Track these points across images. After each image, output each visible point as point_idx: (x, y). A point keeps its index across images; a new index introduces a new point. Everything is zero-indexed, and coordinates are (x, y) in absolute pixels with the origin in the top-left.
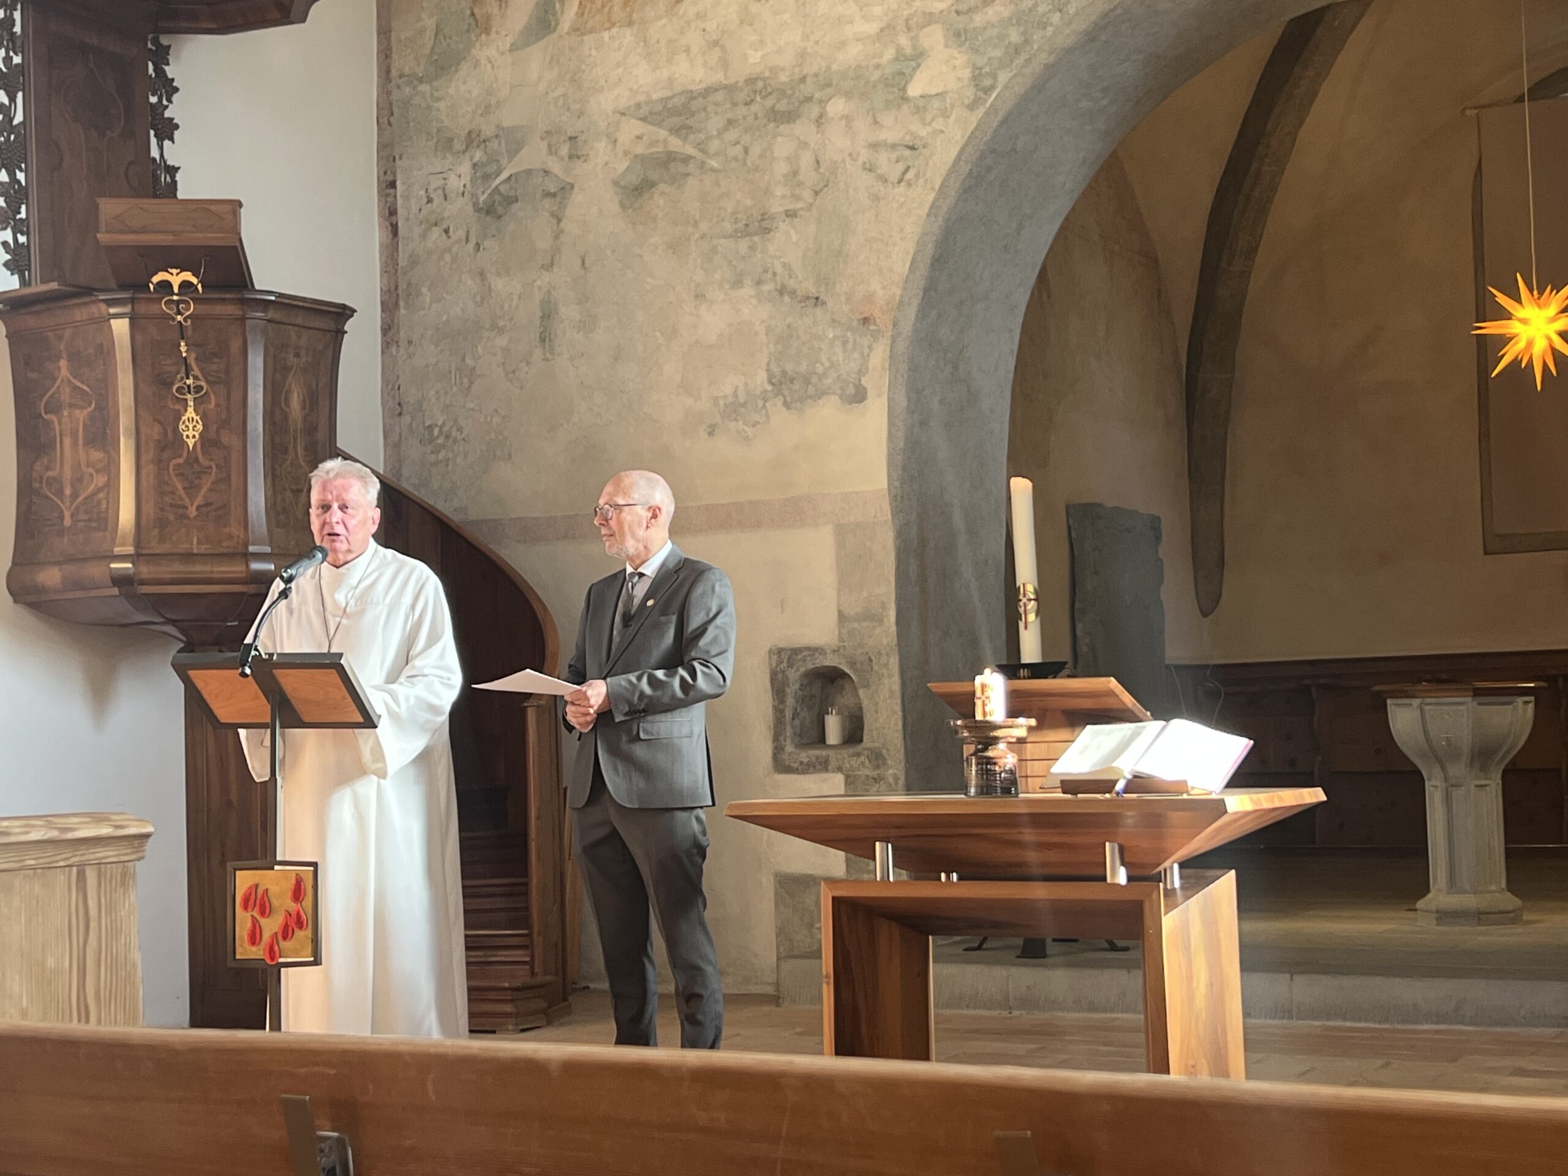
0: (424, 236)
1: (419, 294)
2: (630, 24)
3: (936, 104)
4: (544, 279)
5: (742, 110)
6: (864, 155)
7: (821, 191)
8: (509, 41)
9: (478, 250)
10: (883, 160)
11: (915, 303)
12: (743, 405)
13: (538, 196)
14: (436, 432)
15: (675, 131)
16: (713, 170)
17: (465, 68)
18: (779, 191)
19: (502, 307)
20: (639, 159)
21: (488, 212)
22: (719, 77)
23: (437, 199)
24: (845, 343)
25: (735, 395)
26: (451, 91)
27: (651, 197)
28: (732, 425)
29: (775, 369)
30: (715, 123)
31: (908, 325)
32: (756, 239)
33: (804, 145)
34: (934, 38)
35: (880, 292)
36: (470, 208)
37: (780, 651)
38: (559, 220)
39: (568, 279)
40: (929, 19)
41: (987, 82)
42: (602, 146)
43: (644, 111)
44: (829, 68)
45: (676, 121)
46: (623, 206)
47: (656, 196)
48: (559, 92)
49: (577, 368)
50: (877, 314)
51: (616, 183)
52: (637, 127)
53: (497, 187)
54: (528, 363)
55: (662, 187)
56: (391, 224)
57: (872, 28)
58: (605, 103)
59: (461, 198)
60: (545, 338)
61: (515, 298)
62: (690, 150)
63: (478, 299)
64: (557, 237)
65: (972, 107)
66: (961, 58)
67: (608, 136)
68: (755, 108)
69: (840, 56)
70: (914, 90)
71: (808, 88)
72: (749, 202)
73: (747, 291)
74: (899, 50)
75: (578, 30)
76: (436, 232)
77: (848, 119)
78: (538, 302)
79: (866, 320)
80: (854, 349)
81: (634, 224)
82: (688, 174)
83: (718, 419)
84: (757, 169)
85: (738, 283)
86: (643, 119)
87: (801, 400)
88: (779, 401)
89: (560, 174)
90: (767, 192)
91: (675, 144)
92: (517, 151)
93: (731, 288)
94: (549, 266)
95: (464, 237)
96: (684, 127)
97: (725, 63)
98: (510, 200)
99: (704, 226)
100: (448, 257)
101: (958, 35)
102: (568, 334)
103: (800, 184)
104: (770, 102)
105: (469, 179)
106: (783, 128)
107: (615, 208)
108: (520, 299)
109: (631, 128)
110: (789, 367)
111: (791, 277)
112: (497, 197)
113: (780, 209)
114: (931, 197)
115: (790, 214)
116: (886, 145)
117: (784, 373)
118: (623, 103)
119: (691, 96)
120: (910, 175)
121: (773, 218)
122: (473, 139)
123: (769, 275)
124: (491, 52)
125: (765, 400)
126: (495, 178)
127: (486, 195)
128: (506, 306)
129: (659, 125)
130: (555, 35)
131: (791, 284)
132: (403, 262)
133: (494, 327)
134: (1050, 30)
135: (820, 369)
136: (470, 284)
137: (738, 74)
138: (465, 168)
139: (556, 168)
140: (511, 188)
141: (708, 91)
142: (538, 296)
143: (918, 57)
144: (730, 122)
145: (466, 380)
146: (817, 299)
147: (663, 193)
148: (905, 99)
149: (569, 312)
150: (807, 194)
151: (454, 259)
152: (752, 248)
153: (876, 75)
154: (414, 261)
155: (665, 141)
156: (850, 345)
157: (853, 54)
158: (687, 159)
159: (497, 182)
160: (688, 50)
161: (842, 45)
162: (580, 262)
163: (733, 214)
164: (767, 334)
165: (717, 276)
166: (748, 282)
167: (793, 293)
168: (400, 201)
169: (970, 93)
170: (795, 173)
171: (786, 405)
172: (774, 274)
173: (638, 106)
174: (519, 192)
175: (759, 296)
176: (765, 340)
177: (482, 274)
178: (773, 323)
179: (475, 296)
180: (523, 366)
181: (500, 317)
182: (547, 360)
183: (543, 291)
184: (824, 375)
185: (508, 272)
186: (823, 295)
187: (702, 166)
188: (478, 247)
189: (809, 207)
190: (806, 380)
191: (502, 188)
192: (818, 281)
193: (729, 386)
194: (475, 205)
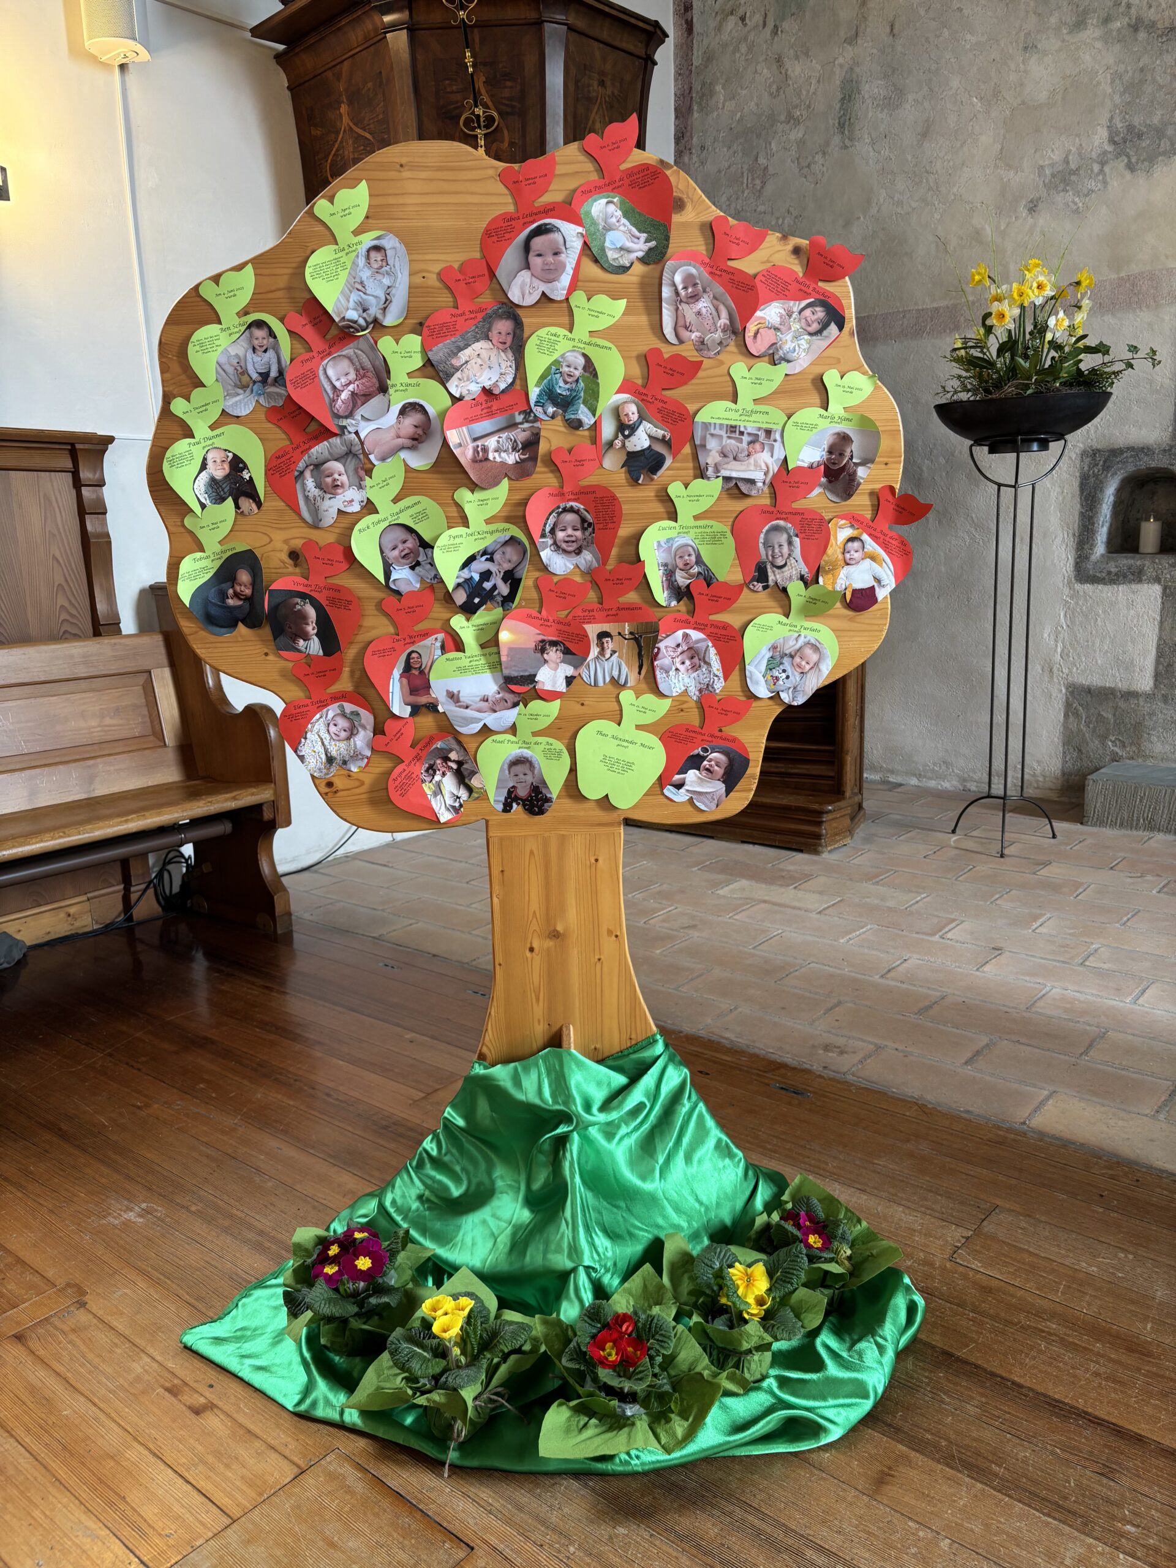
0: (719, 29)
1: (712, 93)
4: (847, 55)
9: (776, 33)
12: (1075, 172)
19: (799, 95)
25: (1066, 161)
28: (1059, 198)
29: (1119, 124)
37: (1095, 453)
39: (875, 51)
49: (879, 152)
54: (824, 154)
56: (686, 21)
60: (845, 124)
61: (814, 81)
63: (774, 89)
64: (863, 3)
73: (1092, 32)
76: (732, 22)
78: (838, 83)
83: (1042, 192)
85: (1080, 24)
87: (1151, 159)
88: (1122, 163)
93: (1070, 33)
94: (852, 39)
95: (761, 23)
100: (743, 48)
102: (870, 114)
108: (819, 81)
110: (1137, 121)
117: (1130, 128)
123: (1122, 9)
125: (1103, 164)
128: (804, 93)
131: (1152, 14)
132: (697, 60)
133: (789, 118)
136: (766, 72)
142: (838, 77)
145: (758, 182)
149: (872, 89)
151: (750, 49)
154: (709, 58)
162: (888, 30)
164: (1113, 81)
165: (1054, 20)
166: (1092, 21)
167: (1153, 25)
171: (1131, 167)
175: (1106, 39)
176: (1109, 90)
177: (779, 61)
178: (1122, 68)
179: (770, 86)
180: (819, 158)
181: (796, 107)
182: (846, 147)
183: (845, 69)
185: (807, 53)
188: (775, 31)
190: (1160, 132)
193: (1055, 153)
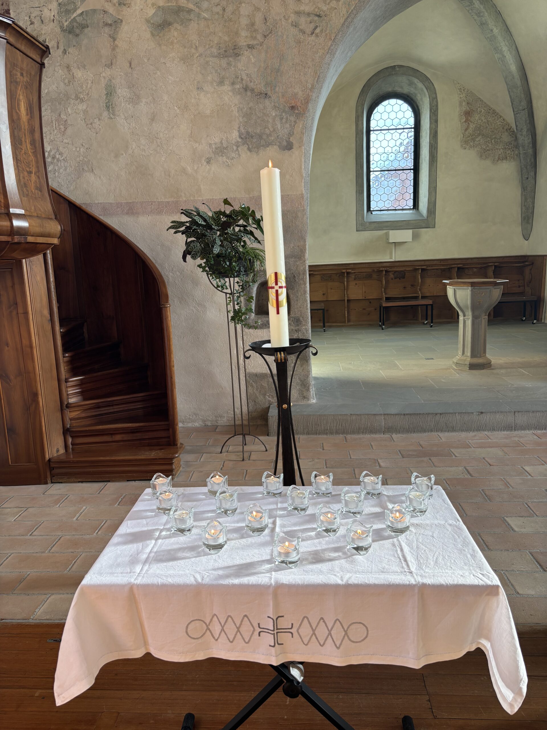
4: (107, 73)
6: (293, 17)
7: (268, 35)
9: (65, 53)
10: (303, 21)
11: (317, 100)
12: (226, 148)
13: (101, 24)
16: (205, 19)
18: (243, 34)
19: (82, 87)
20: (161, 8)
21: (70, 32)
23: (37, 22)
24: (281, 119)
25: (221, 143)
27: (169, 31)
28: (220, 159)
29: (243, 130)
31: (313, 111)
32: (230, 59)
33: (258, 9)
35: (300, 93)
36: (58, 30)
38: (114, 40)
39: (122, 74)
46: (153, 35)
47: (172, 30)
49: (130, 124)
50: (299, 104)
51: (148, 21)
53: (74, 18)
54: (99, 119)
55: (176, 25)
59: (52, 23)
60: (109, 106)
61: (90, 82)
62: (191, 6)
63: (66, 81)
64: (114, 49)
72: (226, 38)
73: (226, 88)
78: (103, 85)
79: (293, 108)
80: (286, 122)
81: (160, 45)
82: (191, 20)
83: (212, 155)
84: (230, 20)
85: (221, 83)
87: (258, 147)
88: (245, 147)
89: (114, 14)
90: (237, 33)
91: (183, 2)
93: (217, 86)
94: (110, 65)
95: (56, 46)
98: (83, 27)
99: (201, 50)
102: (123, 105)
103: (255, 31)
105: (56, 12)
107: (148, 35)
108: (92, 83)
110: (251, 130)
111: (251, 82)
112: (75, 24)
113: (245, 44)
114: (329, 43)
115: (251, 47)
116: (304, 13)
117: (248, 133)
120: (318, 31)
121: (240, 48)
123: (239, 80)
125: (238, 147)
126: (73, 13)
127: (68, 22)
128: (84, 87)
131: (251, 85)
133: (77, 98)
136: (61, 72)
138: (54, 6)
139: (111, 10)
140: (84, 19)
142: (103, 83)
146: (266, 94)
147: (176, 29)
149: (123, 92)
150: (259, 37)
152: (229, 64)
156: (284, 120)
158: (190, 11)
159: (75, 15)
162: (128, 65)
163: (217, 44)
164: (238, 111)
165: (209, 78)
166: (227, 82)
167: (252, 90)
170: (253, 24)
171: (249, 150)
172: (242, 79)
174: (88, 21)
175: (233, 91)
176: (237, 115)
177: (68, 67)
178: (241, 106)
179: (64, 79)
180: (96, 120)
181: (81, 93)
182: (111, 118)
183: (107, 79)
184: (270, 135)
185: (84, 67)
186: (269, 93)
187: (199, 16)
188: (65, 52)
189: (261, 44)
190: (260, 136)
191: (78, 19)
192: (267, 84)
193: (216, 138)
194: (62, 27)
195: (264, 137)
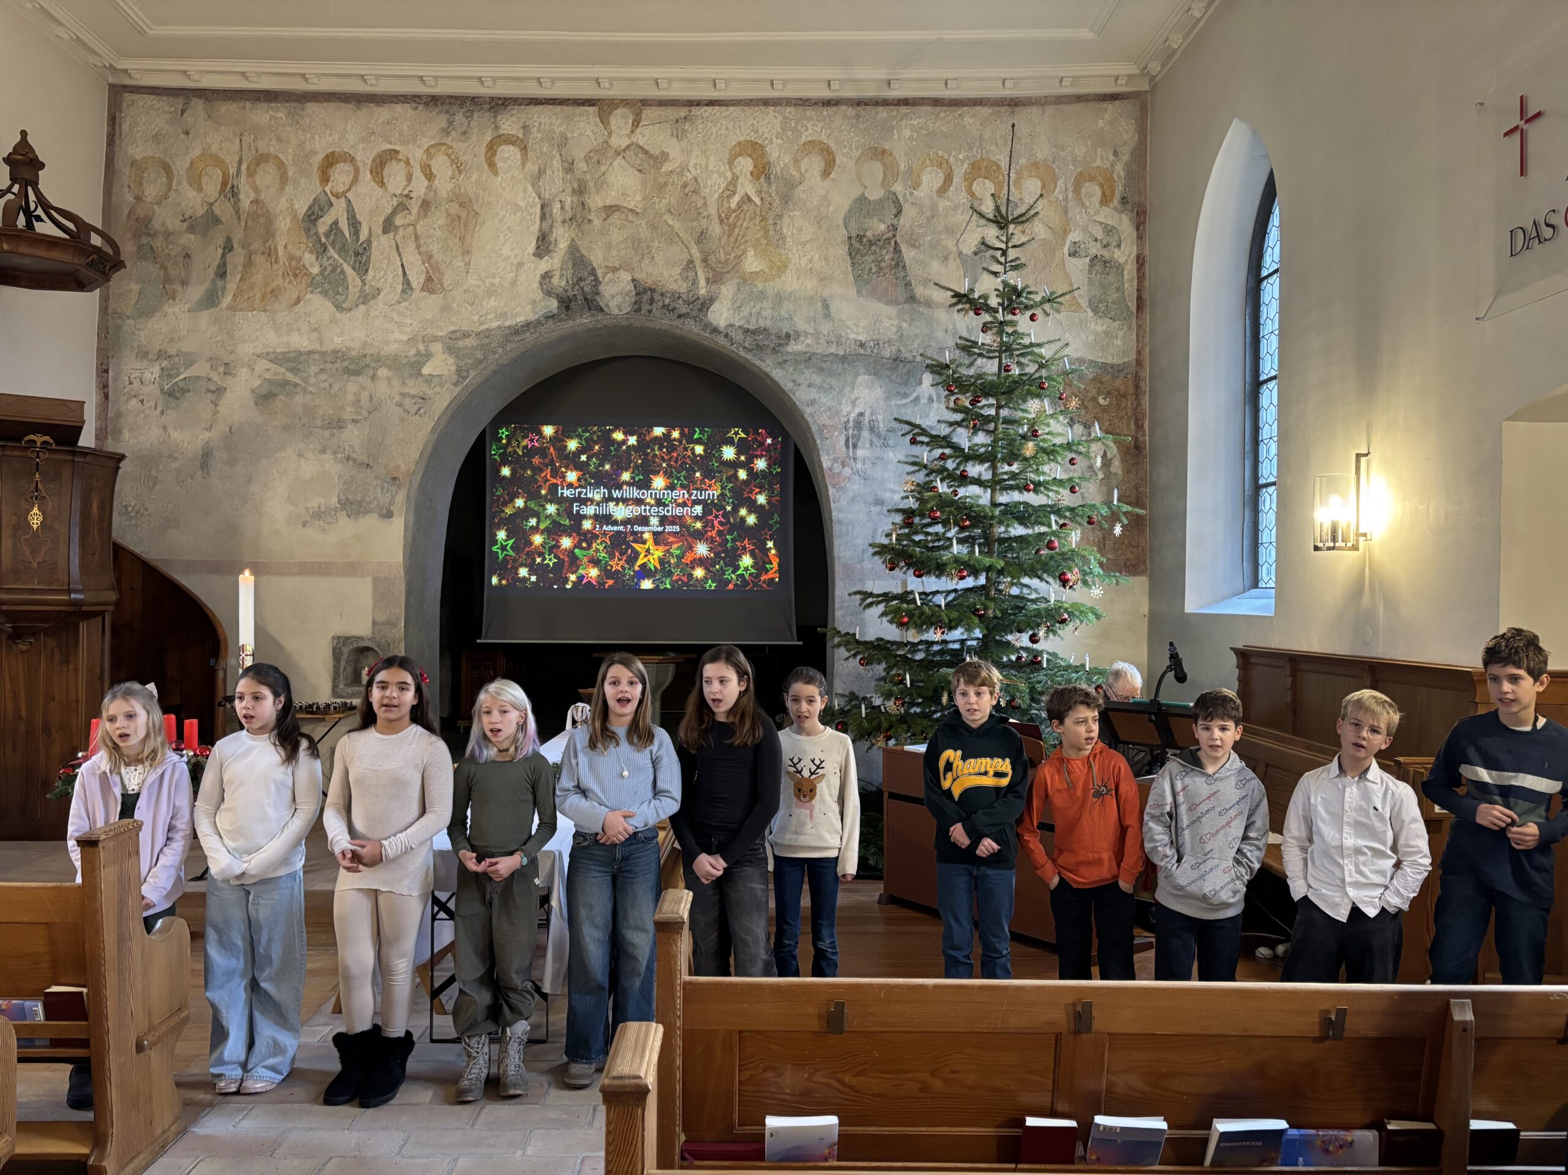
0: (127, 402)
2: (265, 311)
3: (437, 380)
4: (206, 435)
5: (329, 366)
6: (397, 398)
7: (372, 412)
8: (187, 306)
10: (407, 402)
11: (421, 473)
12: (323, 513)
13: (204, 391)
14: (130, 509)
15: (291, 370)
16: (311, 393)
17: (158, 315)
18: (349, 409)
19: (177, 446)
20: (270, 381)
21: (170, 395)
22: (317, 347)
23: (137, 383)
24: (382, 488)
25: (319, 507)
26: (149, 325)
27: (274, 402)
28: (317, 523)
29: (342, 497)
30: (313, 369)
31: (416, 484)
32: (334, 431)
33: (364, 388)
34: (437, 348)
35: (403, 465)
36: (158, 392)
37: (339, 637)
38: (216, 405)
39: (221, 437)
40: (435, 339)
41: (465, 374)
42: (244, 370)
43: (272, 357)
44: (379, 353)
45: (289, 365)
46: (256, 404)
47: (277, 401)
48: (219, 338)
49: (224, 484)
50: (401, 476)
51: (252, 391)
52: (264, 364)
53: (176, 382)
54: (192, 478)
55: (281, 397)
57: (405, 338)
58: (247, 350)
59: (152, 385)
60: (204, 467)
61: (186, 442)
62: (297, 380)
63: (161, 440)
64: (215, 414)
65: (456, 384)
66: (451, 360)
67: (249, 366)
68: (336, 365)
69: (386, 348)
70: (426, 371)
71: (368, 360)
72: (331, 412)
73: (328, 456)
74: (418, 351)
75: (232, 308)
76: (134, 402)
77: (389, 379)
79: (394, 479)
80: (387, 492)
81: (263, 414)
82: (296, 393)
83: (308, 518)
84: (336, 396)
85: (323, 451)
86: (271, 361)
87: (357, 514)
88: (344, 513)
89: (219, 382)
90: (342, 408)
91: (290, 376)
92: (191, 366)
93: (319, 454)
94: (209, 429)
95: (153, 406)
96: (295, 368)
97: (321, 341)
98: (185, 391)
99: (304, 420)
100: (142, 416)
101: (449, 349)
102: (219, 466)
103: (360, 407)
104: (345, 364)
105: (158, 375)
106: (353, 378)
107: (252, 404)
108: (188, 443)
109: (263, 365)
110: (350, 497)
111: (353, 452)
112: (176, 388)
113: (349, 418)
114: (433, 424)
115: (355, 421)
116: (409, 395)
117: (347, 499)
118: (259, 351)
119: (300, 353)
120: (422, 411)
121: (344, 421)
122: (161, 355)
123: (341, 450)
124: (176, 309)
125: (336, 512)
126: (176, 378)
127: (169, 386)
128: (180, 446)
129: (281, 365)
130: (218, 309)
131: (354, 455)
133: (170, 456)
134: (497, 356)
135: (367, 499)
136: (156, 431)
137: (328, 347)
138: (156, 369)
139: (215, 377)
140: (186, 384)
141: (310, 352)
143: (428, 356)
144: (322, 371)
145: (151, 483)
146: (368, 465)
147: (281, 400)
148: (421, 375)
149: (220, 456)
150: (364, 413)
151: (146, 417)
152: (332, 435)
153: (405, 361)
155: (284, 374)
156: (385, 490)
157: (393, 348)
158: (296, 385)
160: (299, 330)
161: (388, 343)
162: (228, 429)
163: (322, 416)
164: (339, 478)
166: (329, 451)
167: (354, 460)
168: (110, 381)
169: (455, 378)
170: (359, 401)
171: (348, 516)
172: (344, 449)
173: (268, 353)
174: (191, 387)
175: (335, 459)
176: (338, 482)
177: (165, 428)
178: (342, 474)
180: (189, 479)
181: (175, 452)
182: (205, 478)
183: (204, 441)
184: (370, 503)
185: (182, 429)
186: (371, 463)
187: (305, 390)
188: (162, 413)
189: (366, 419)
190: (360, 504)
191: (180, 384)
192: (369, 456)
193: (315, 502)
194: (162, 390)
195: (364, 504)
